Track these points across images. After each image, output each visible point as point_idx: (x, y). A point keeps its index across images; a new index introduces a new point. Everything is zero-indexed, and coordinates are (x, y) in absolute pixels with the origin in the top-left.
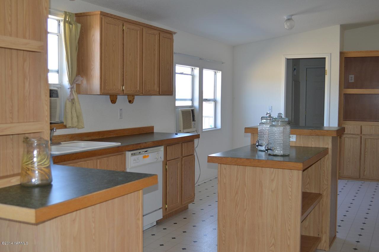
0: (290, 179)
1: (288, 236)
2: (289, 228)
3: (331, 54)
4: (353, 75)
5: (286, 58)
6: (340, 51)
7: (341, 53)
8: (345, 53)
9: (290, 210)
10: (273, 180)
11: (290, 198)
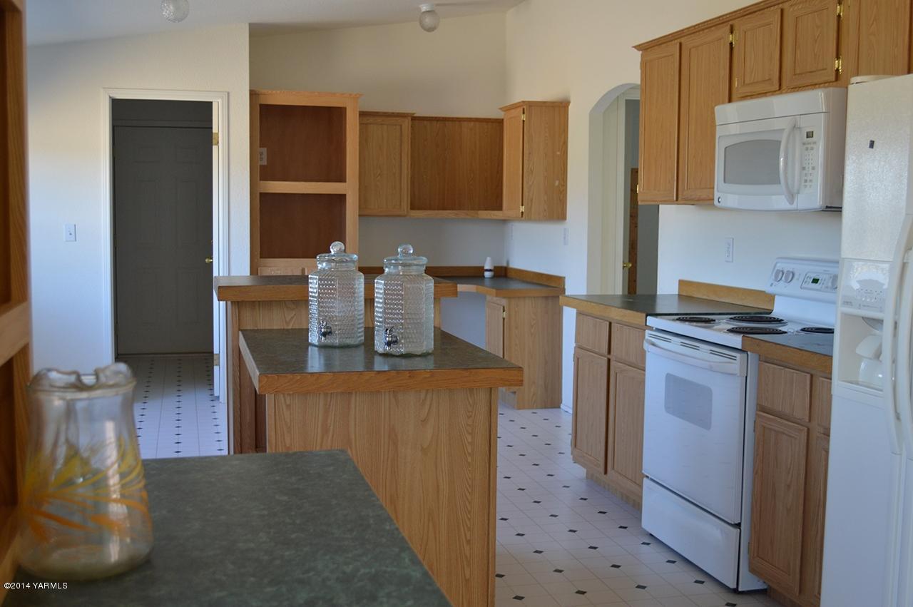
0: (469, 412)
1: (466, 557)
2: (468, 538)
3: (228, 93)
4: (266, 149)
5: (110, 97)
6: (250, 87)
7: (253, 94)
8: (262, 94)
9: (470, 491)
10: (425, 421)
11: (469, 460)
